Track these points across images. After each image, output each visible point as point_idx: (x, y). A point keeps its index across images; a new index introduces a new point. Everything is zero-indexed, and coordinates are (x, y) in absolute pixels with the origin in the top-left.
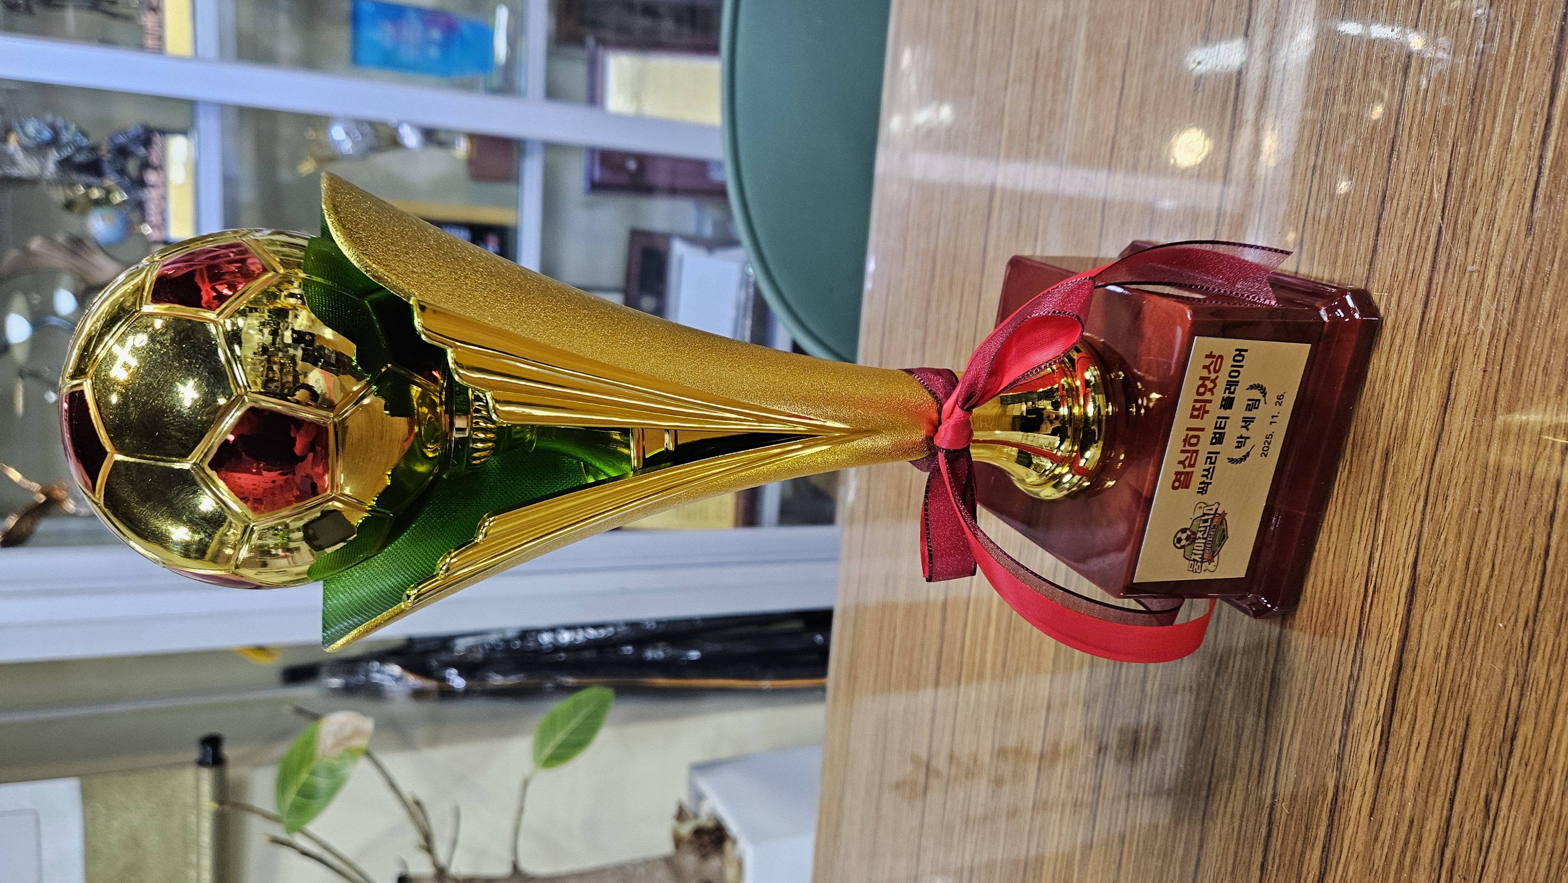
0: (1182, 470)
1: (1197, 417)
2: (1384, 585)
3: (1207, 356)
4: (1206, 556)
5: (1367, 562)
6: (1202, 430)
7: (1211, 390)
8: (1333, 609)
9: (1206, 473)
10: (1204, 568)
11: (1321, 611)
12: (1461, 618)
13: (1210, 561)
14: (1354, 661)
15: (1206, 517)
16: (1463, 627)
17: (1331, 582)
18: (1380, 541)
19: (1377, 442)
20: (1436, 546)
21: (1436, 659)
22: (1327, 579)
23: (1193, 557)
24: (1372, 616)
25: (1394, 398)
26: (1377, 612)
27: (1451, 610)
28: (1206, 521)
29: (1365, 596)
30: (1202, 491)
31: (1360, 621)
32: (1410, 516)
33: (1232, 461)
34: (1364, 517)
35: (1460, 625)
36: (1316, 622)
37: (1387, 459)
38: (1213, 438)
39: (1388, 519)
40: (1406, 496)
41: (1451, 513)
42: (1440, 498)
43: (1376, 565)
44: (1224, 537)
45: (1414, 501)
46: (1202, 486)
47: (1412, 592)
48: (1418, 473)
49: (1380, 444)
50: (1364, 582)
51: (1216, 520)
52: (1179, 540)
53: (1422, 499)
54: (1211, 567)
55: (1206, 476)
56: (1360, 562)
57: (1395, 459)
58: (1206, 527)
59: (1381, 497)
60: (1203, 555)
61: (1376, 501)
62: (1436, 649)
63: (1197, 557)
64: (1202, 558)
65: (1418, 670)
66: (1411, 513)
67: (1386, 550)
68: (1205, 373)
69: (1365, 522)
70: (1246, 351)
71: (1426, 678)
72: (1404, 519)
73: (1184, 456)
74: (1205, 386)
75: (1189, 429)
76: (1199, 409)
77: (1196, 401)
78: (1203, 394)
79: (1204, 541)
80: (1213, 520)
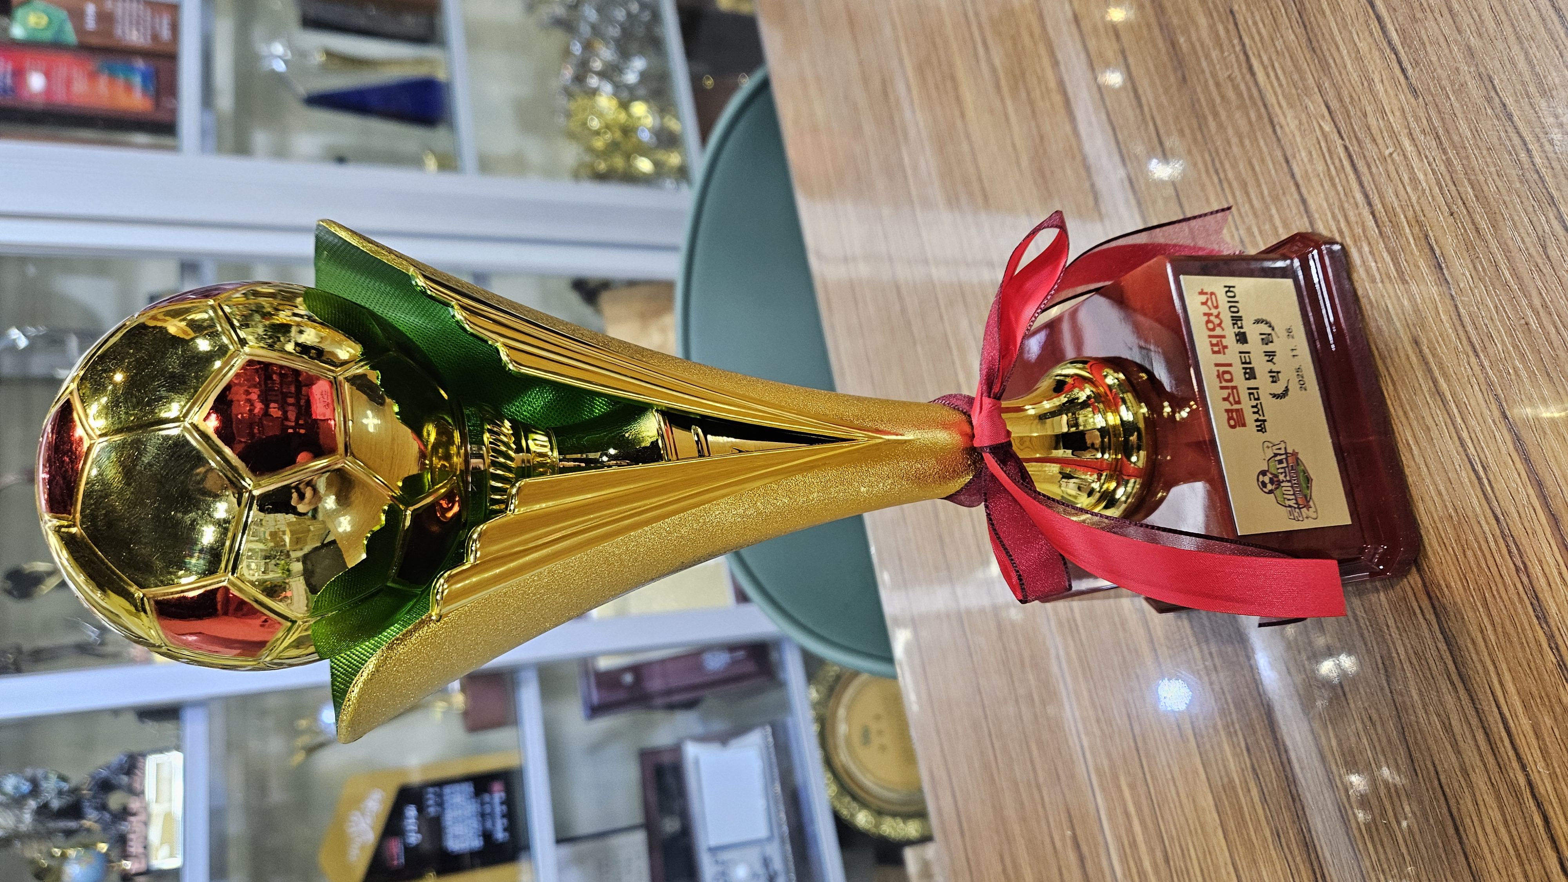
0: (1230, 407)
1: (1218, 352)
3: (1200, 294)
4: (1300, 501)
6: (1230, 365)
9: (1256, 410)
13: (1307, 506)
28: (1280, 462)
30: (1261, 428)
31: (1490, 509)
33: (1275, 396)
38: (1245, 374)
44: (1308, 480)
46: (1259, 423)
47: (1518, 442)
50: (1470, 471)
51: (1290, 460)
52: (1264, 485)
54: (1311, 513)
55: (1257, 413)
58: (1284, 468)
60: (1296, 500)
61: (1433, 390)
63: (1291, 503)
64: (1297, 504)
68: (1206, 309)
70: (1234, 287)
73: (1225, 393)
74: (1212, 322)
75: (1217, 365)
76: (1217, 345)
77: (1210, 337)
78: (1213, 330)
79: (1289, 484)
80: (1286, 459)
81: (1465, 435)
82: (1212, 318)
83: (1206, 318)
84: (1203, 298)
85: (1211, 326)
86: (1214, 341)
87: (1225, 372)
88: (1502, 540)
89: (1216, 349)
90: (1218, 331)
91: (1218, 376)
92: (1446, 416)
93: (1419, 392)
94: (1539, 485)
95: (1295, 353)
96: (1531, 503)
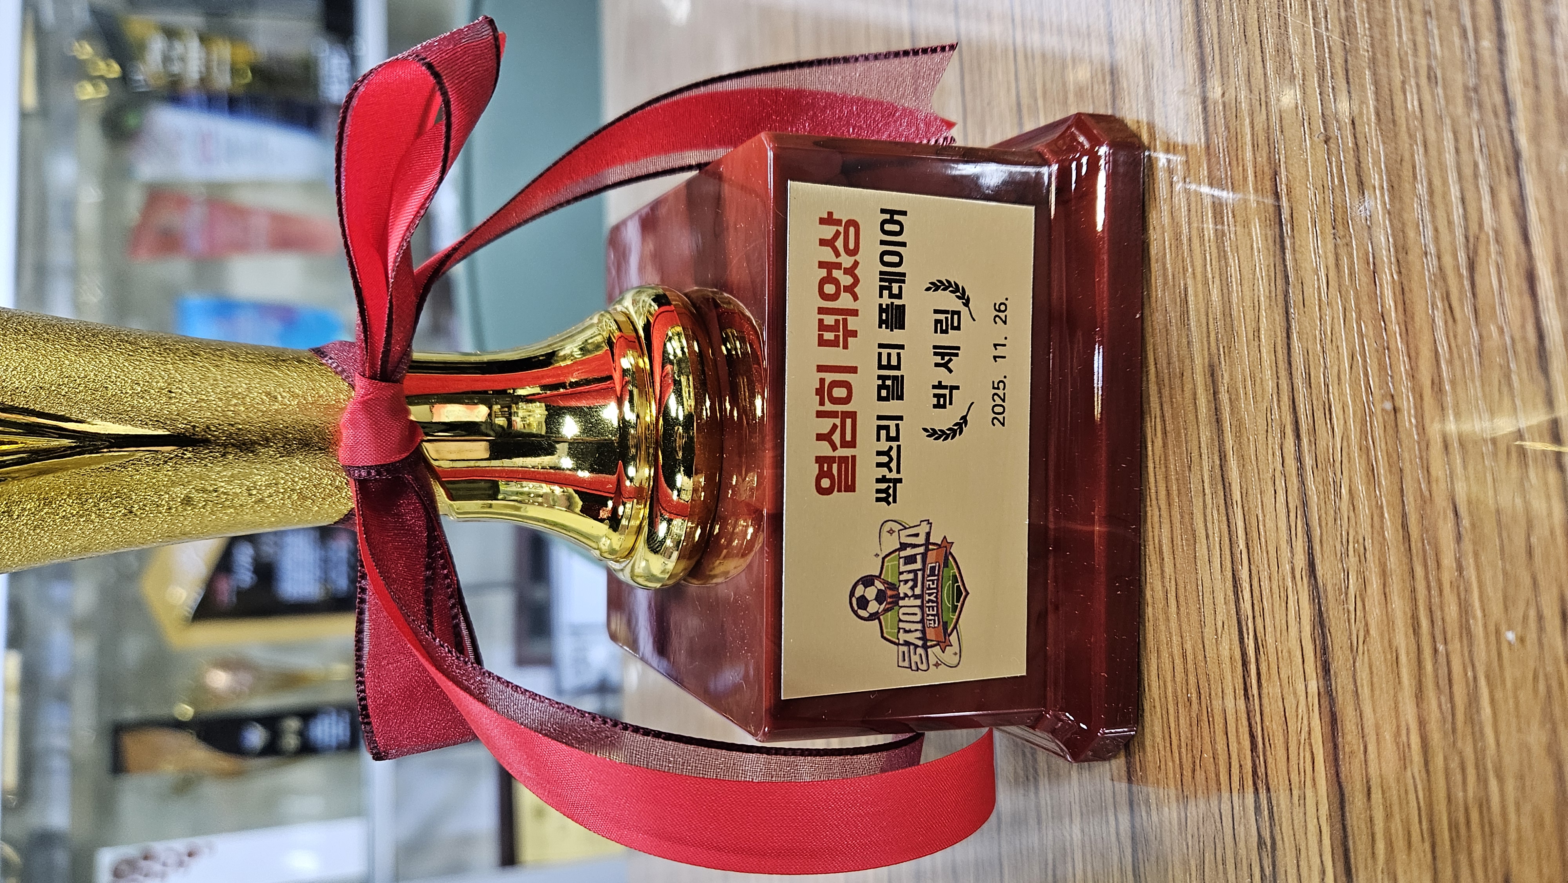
0: (830, 453)
1: (834, 343)
2: (1269, 629)
3: (822, 221)
4: (931, 634)
5: (1231, 593)
6: (853, 370)
7: (850, 289)
8: (1200, 710)
9: (885, 459)
10: (932, 660)
11: (1182, 721)
12: (1427, 648)
13: (944, 644)
14: (1259, 808)
15: (909, 552)
16: (1436, 671)
17: (1184, 656)
18: (1242, 545)
19: (1192, 360)
20: (1338, 512)
21: (1404, 760)
22: (1177, 651)
23: (903, 637)
24: (1266, 701)
25: (1199, 270)
26: (1271, 689)
27: (1402, 640)
28: (911, 560)
29: (1245, 664)
30: (887, 496)
31: (1249, 719)
32: (1277, 474)
33: (933, 434)
34: (1205, 507)
35: (1429, 664)
36: (1180, 747)
37: (1214, 382)
38: (880, 388)
39: (1244, 494)
40: (1262, 439)
41: (1345, 437)
42: (1319, 414)
43: (1247, 593)
44: (960, 594)
45: (1277, 440)
46: (884, 486)
47: (1321, 624)
48: (1270, 385)
49: (1198, 361)
50: (1236, 636)
51: (931, 556)
52: (863, 602)
53: (1289, 431)
54: (949, 656)
55: (887, 465)
56: (1220, 599)
57: (1226, 376)
58: (915, 572)
59: (1223, 457)
60: (923, 632)
61: (1217, 470)
62: (1398, 734)
63: (910, 637)
64: (924, 638)
65: (1376, 795)
66: (1279, 467)
67: (1256, 555)
68: (827, 254)
69: (1209, 518)
70: (904, 213)
71: (1396, 808)
72: (1270, 483)
73: (825, 425)
74: (836, 282)
75: (821, 369)
76: (834, 328)
77: (821, 311)
78: (835, 297)
79: (918, 602)
80: (924, 556)
81: (1244, 574)
82: (836, 273)
83: (823, 273)
84: (829, 232)
85: (830, 289)
86: (829, 320)
87: (835, 384)
88: (1251, 783)
89: (829, 336)
90: (845, 301)
91: (819, 392)
92: (1224, 527)
93: (1195, 468)
94: (1333, 722)
95: (1000, 351)
96: (1311, 745)
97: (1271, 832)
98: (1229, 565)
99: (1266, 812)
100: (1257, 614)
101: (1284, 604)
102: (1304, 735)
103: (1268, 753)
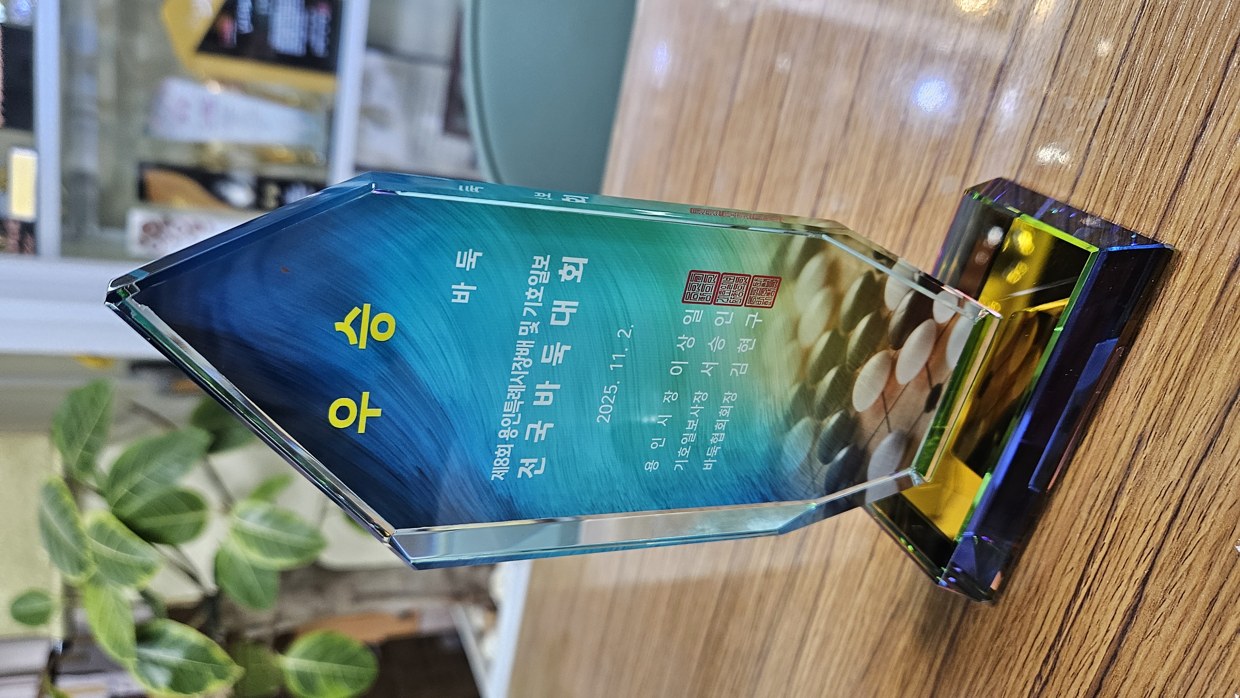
2: (1100, 591)
5: (1085, 560)
12: (1187, 664)
14: (1046, 662)
18: (1107, 541)
19: (1132, 425)
20: (1176, 570)
24: (1078, 620)
25: (1165, 376)
26: (1085, 618)
27: (1176, 650)
29: (1075, 597)
31: (1062, 620)
32: (1152, 524)
34: (1093, 506)
35: (1184, 671)
37: (1139, 448)
39: (1123, 518)
40: (1151, 498)
41: (1206, 537)
42: (1196, 515)
43: (1096, 566)
45: (1161, 508)
47: (1133, 612)
48: (1174, 477)
49: (1134, 427)
50: (1077, 580)
53: (1172, 508)
56: (1077, 557)
57: (1148, 450)
59: (1121, 489)
61: (1114, 493)
66: (1155, 522)
67: (1113, 552)
69: (1094, 512)
72: (1143, 525)
81: (1100, 555)
88: (1048, 648)
92: (1101, 525)
94: (1113, 657)
96: (1094, 657)
97: (1048, 676)
98: (1092, 544)
99: (1049, 667)
100: (1097, 579)
101: (1116, 587)
102: (1093, 650)
103: (1066, 644)
